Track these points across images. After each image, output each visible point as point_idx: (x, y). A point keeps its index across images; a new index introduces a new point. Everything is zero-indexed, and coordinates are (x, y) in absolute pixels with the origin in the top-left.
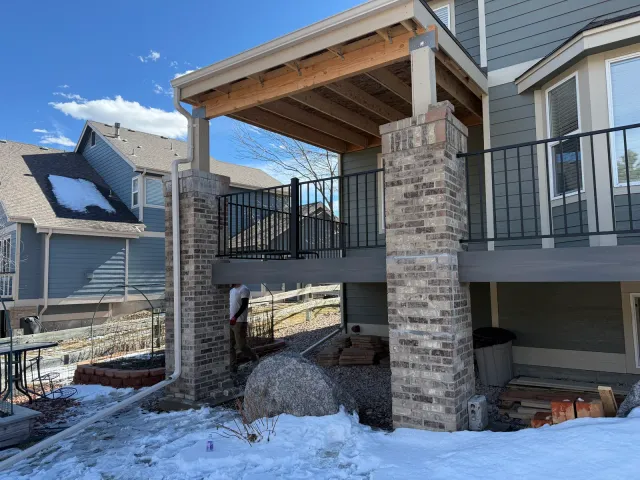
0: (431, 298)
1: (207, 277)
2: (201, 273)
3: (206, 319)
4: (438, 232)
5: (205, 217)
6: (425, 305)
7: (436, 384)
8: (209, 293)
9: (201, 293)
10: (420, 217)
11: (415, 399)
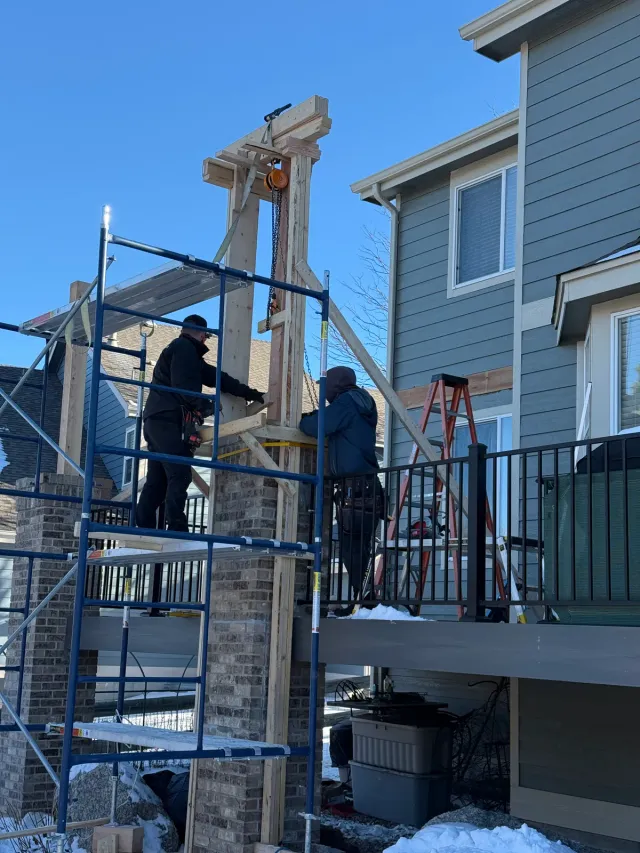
0: (237, 680)
1: (57, 638)
2: (48, 630)
3: (49, 703)
4: (250, 590)
5: (62, 543)
6: (231, 690)
7: (232, 802)
8: (58, 661)
9: (44, 662)
10: (238, 567)
11: (213, 824)
